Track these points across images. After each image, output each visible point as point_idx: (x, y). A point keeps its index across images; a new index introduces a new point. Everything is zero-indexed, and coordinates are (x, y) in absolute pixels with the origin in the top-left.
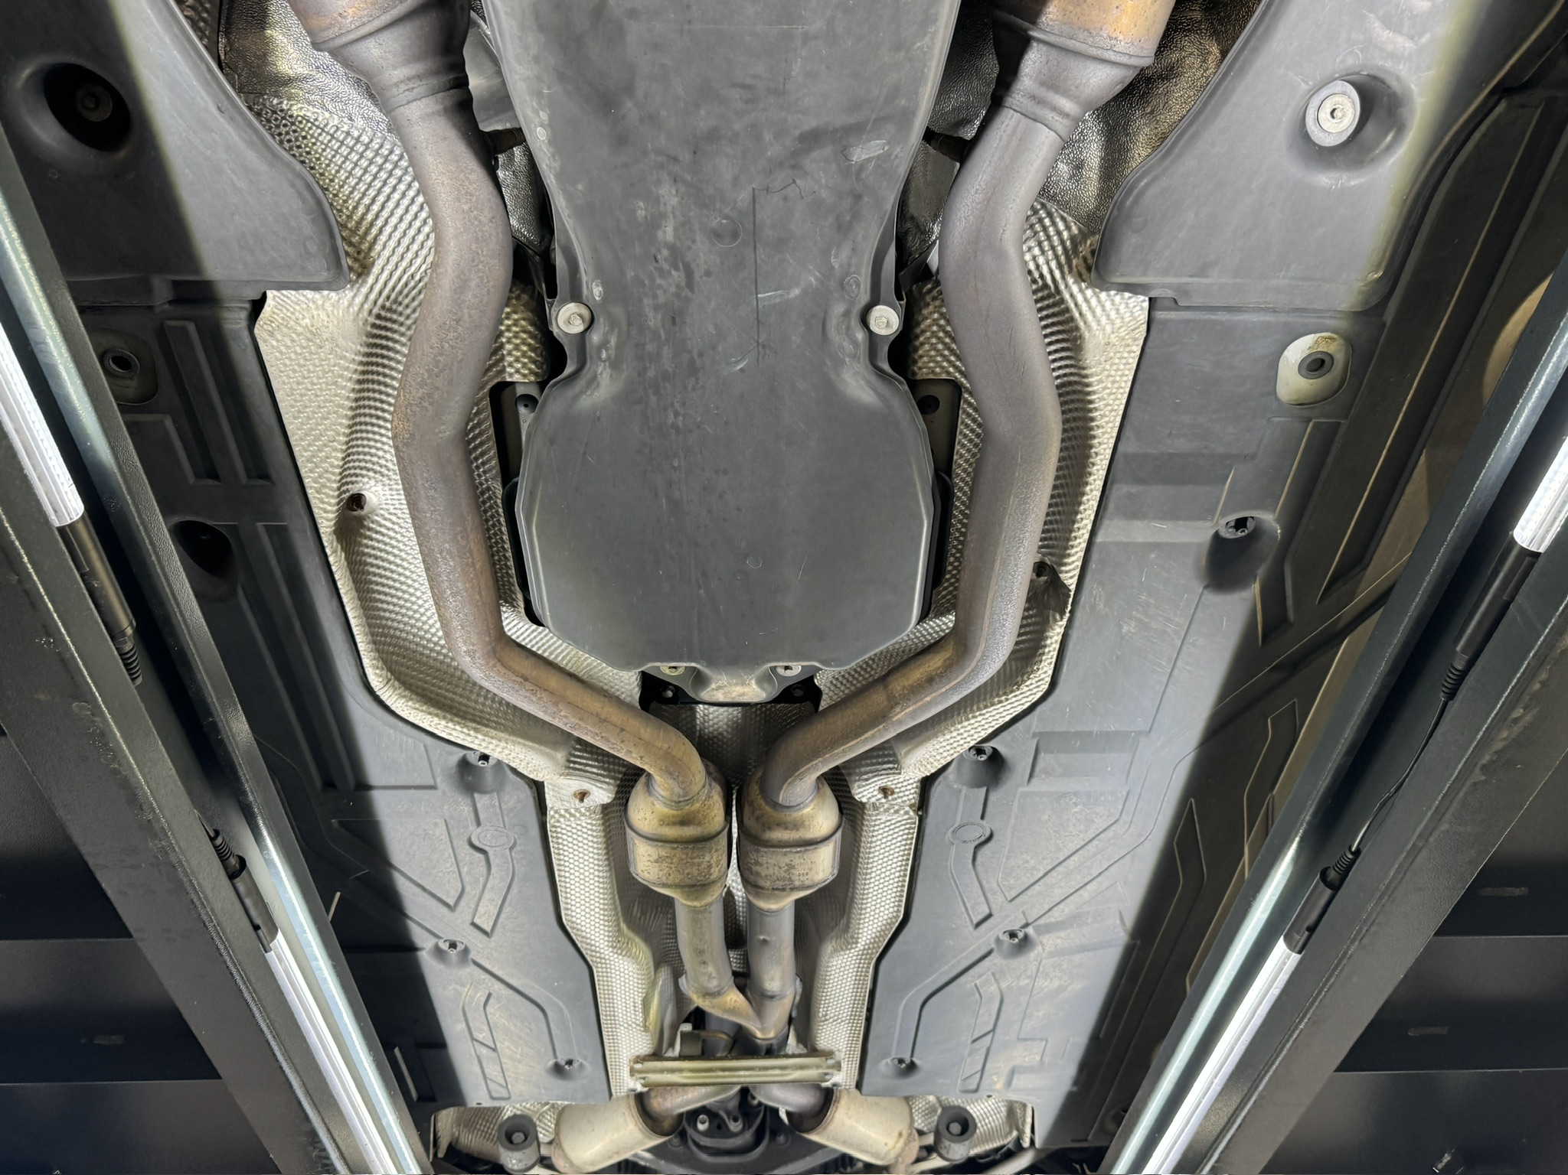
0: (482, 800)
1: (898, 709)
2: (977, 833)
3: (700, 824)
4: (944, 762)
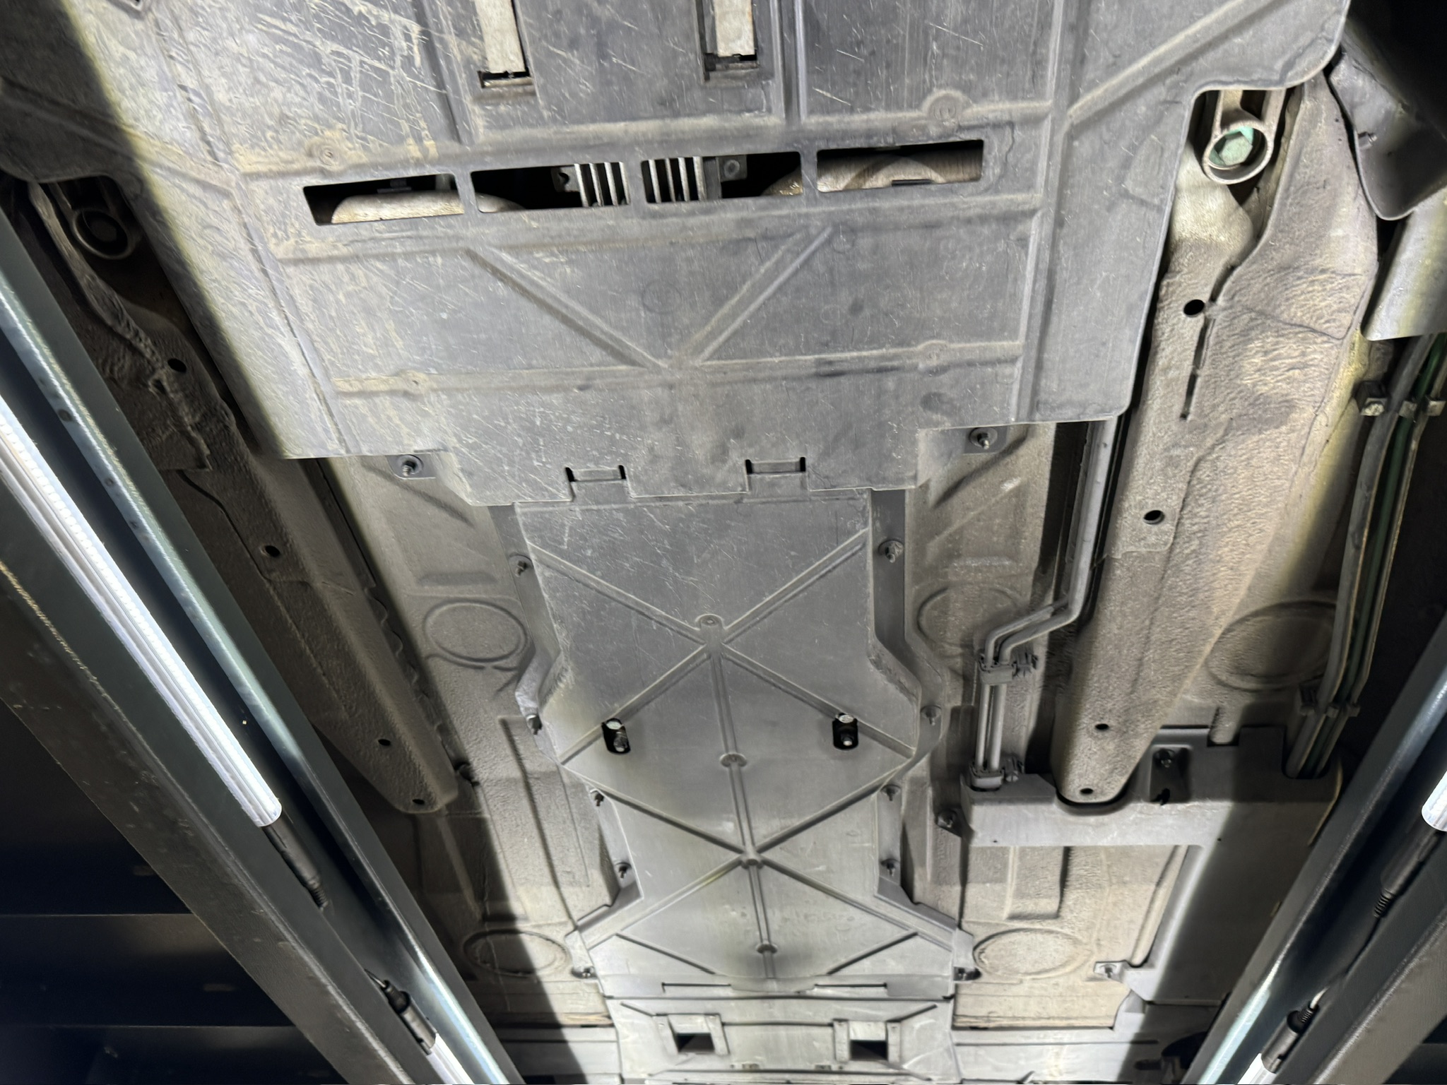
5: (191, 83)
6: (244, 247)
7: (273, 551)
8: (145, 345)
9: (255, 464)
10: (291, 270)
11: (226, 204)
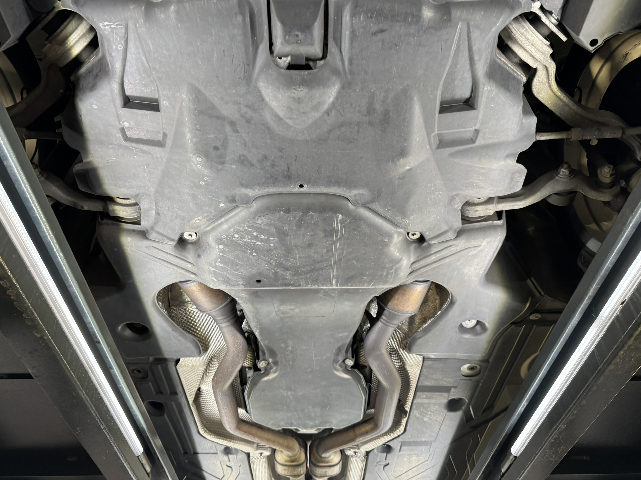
0: (230, 456)
1: (358, 438)
2: (384, 463)
3: (297, 462)
4: (372, 448)
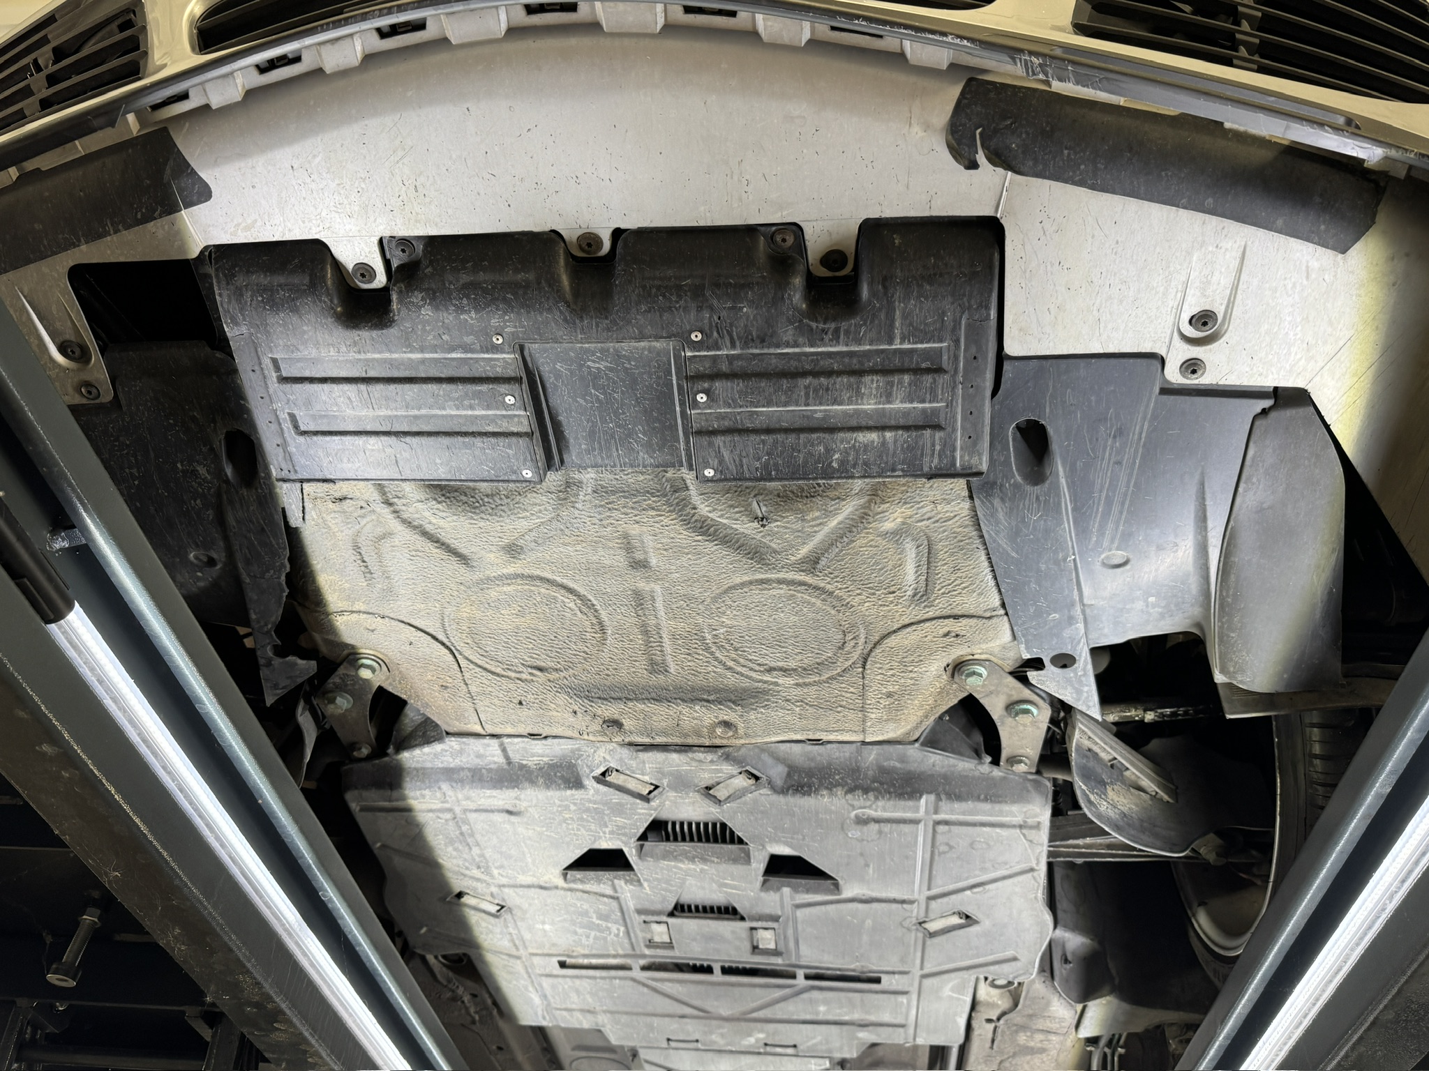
5: (514, 932)
6: (522, 971)
7: (500, 1048)
8: (460, 991)
9: (502, 1024)
10: (543, 978)
11: (518, 962)
